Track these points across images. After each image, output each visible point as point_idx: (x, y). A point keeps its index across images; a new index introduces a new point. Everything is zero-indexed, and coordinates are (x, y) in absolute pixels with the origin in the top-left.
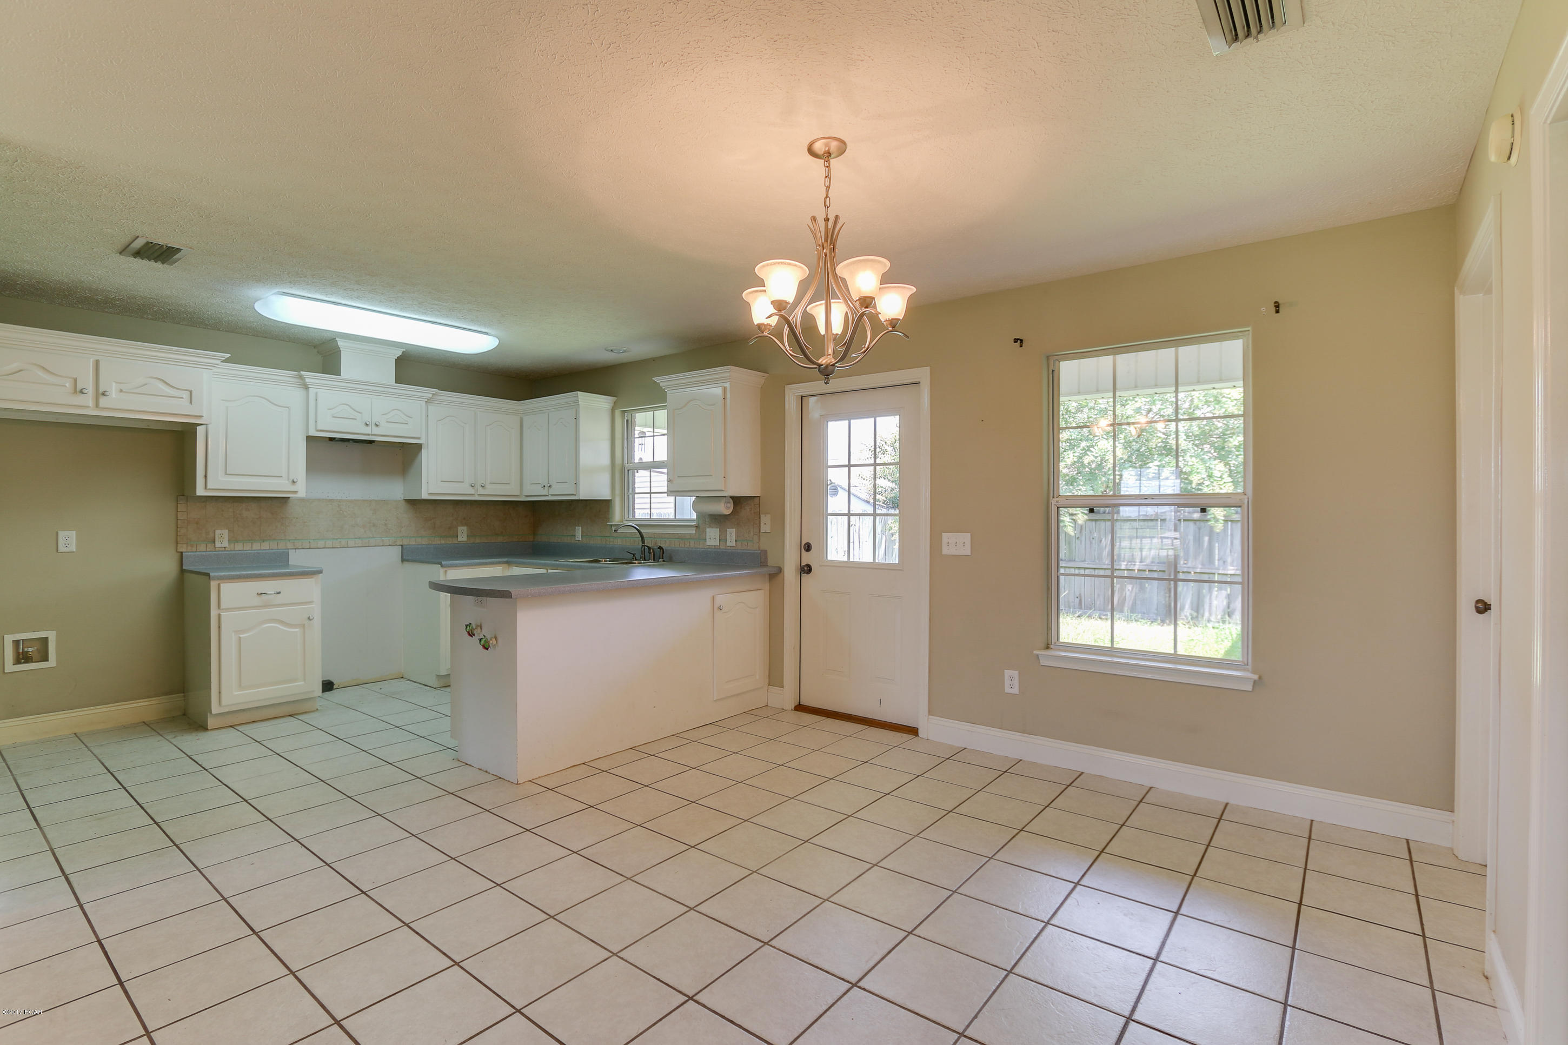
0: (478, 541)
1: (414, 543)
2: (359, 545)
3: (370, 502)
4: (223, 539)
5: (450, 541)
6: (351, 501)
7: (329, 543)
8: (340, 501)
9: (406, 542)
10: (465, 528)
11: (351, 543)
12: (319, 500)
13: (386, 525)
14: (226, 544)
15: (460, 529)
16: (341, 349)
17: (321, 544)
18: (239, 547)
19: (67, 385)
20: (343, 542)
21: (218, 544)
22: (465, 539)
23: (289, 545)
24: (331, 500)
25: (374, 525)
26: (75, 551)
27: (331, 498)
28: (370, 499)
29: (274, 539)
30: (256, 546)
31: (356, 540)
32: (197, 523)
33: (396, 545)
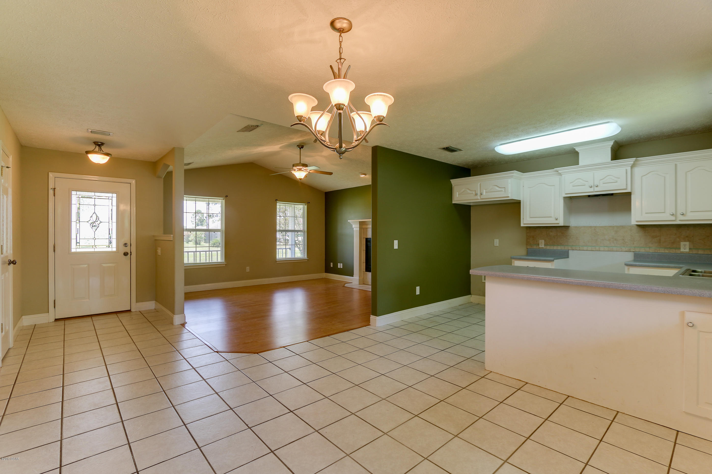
0: (701, 252)
1: (644, 251)
2: (606, 250)
3: (613, 227)
4: (542, 244)
5: (673, 251)
6: (602, 227)
7: (590, 248)
8: (595, 227)
9: (637, 250)
10: (687, 243)
11: (602, 249)
12: (584, 227)
13: (623, 240)
14: (543, 246)
15: (682, 243)
16: (579, 152)
17: (585, 248)
18: (548, 247)
19: (474, 193)
20: (597, 248)
21: (540, 246)
22: (687, 250)
23: (570, 248)
24: (590, 227)
25: (616, 240)
26: (498, 246)
27: (591, 226)
28: (614, 225)
29: (563, 245)
30: (555, 248)
31: (605, 247)
32: (533, 237)
33: (630, 251)
